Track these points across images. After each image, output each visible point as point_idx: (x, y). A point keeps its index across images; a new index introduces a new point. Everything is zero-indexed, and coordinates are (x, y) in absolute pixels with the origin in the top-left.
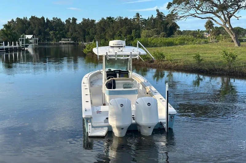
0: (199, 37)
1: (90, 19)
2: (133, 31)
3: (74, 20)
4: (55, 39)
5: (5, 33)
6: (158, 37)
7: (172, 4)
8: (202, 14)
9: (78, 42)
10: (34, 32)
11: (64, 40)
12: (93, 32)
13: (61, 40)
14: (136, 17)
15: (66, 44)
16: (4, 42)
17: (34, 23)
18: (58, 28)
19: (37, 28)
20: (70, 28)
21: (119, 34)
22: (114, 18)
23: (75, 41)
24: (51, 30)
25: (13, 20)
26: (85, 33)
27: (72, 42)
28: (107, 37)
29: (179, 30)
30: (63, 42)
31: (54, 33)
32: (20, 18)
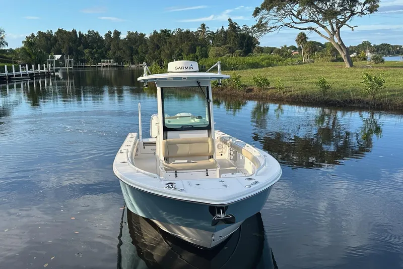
0: (286, 55)
1: (139, 33)
2: (198, 48)
3: (117, 34)
4: (91, 60)
5: (27, 52)
6: (232, 56)
7: (260, 9)
8: (301, 23)
9: (123, 63)
10: (63, 51)
11: (104, 62)
12: (144, 51)
13: (100, 62)
14: (201, 30)
15: (107, 66)
16: (27, 65)
17: (62, 39)
18: (95, 45)
19: (66, 45)
20: (112, 45)
21: (178, 52)
22: (170, 31)
23: (120, 64)
24: (85, 48)
25: (33, 35)
26: (132, 51)
27: (115, 64)
28: (162, 57)
29: (259, 47)
30: (103, 64)
31: (90, 52)
32: (42, 32)
